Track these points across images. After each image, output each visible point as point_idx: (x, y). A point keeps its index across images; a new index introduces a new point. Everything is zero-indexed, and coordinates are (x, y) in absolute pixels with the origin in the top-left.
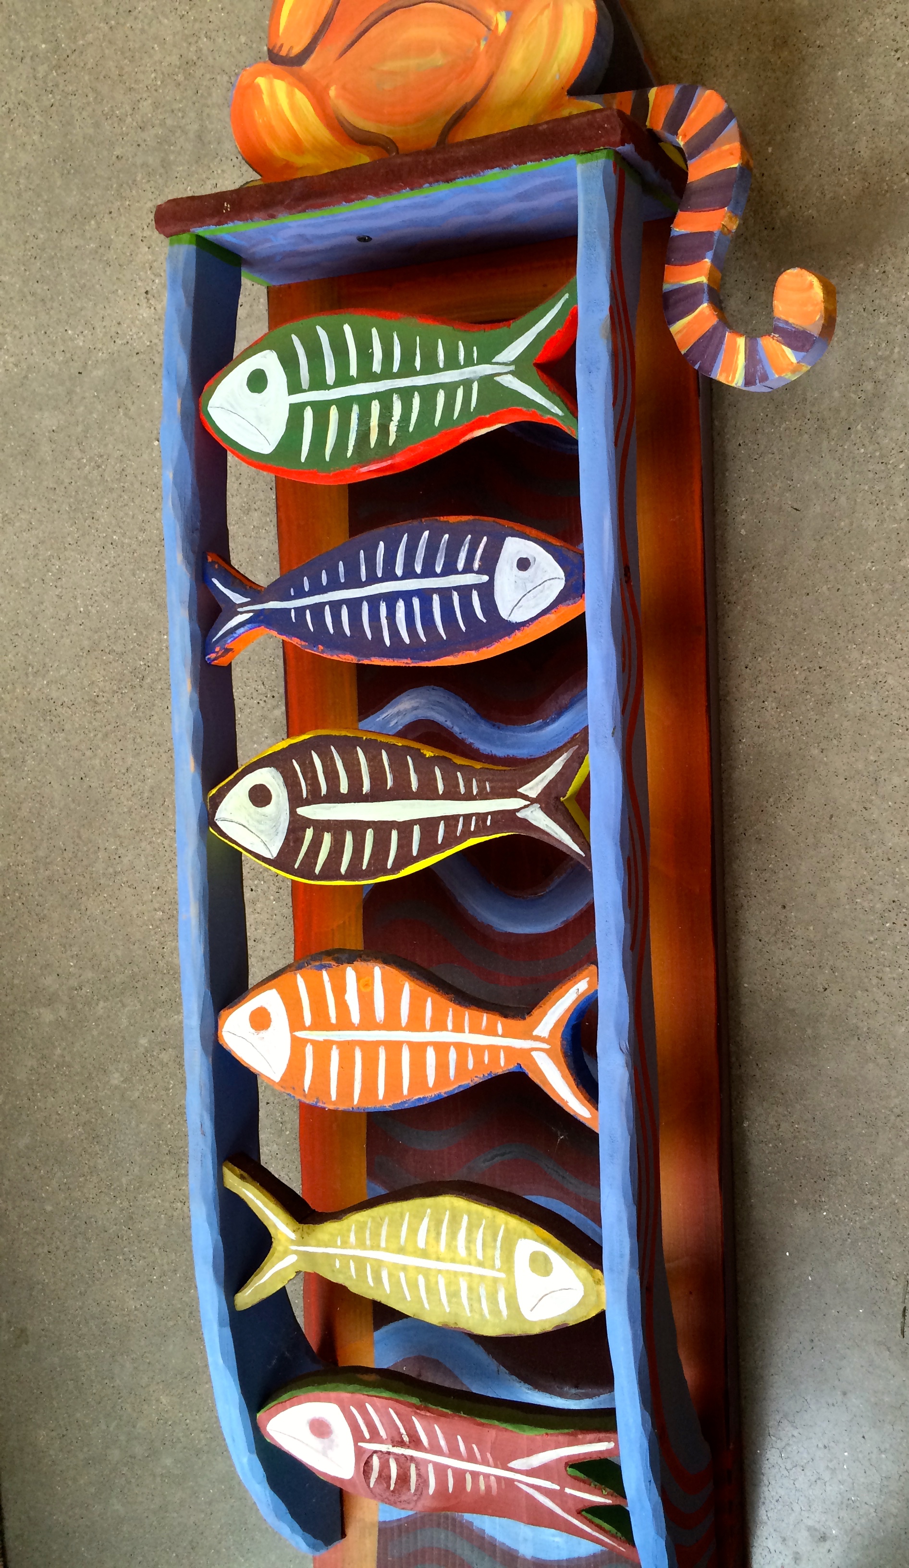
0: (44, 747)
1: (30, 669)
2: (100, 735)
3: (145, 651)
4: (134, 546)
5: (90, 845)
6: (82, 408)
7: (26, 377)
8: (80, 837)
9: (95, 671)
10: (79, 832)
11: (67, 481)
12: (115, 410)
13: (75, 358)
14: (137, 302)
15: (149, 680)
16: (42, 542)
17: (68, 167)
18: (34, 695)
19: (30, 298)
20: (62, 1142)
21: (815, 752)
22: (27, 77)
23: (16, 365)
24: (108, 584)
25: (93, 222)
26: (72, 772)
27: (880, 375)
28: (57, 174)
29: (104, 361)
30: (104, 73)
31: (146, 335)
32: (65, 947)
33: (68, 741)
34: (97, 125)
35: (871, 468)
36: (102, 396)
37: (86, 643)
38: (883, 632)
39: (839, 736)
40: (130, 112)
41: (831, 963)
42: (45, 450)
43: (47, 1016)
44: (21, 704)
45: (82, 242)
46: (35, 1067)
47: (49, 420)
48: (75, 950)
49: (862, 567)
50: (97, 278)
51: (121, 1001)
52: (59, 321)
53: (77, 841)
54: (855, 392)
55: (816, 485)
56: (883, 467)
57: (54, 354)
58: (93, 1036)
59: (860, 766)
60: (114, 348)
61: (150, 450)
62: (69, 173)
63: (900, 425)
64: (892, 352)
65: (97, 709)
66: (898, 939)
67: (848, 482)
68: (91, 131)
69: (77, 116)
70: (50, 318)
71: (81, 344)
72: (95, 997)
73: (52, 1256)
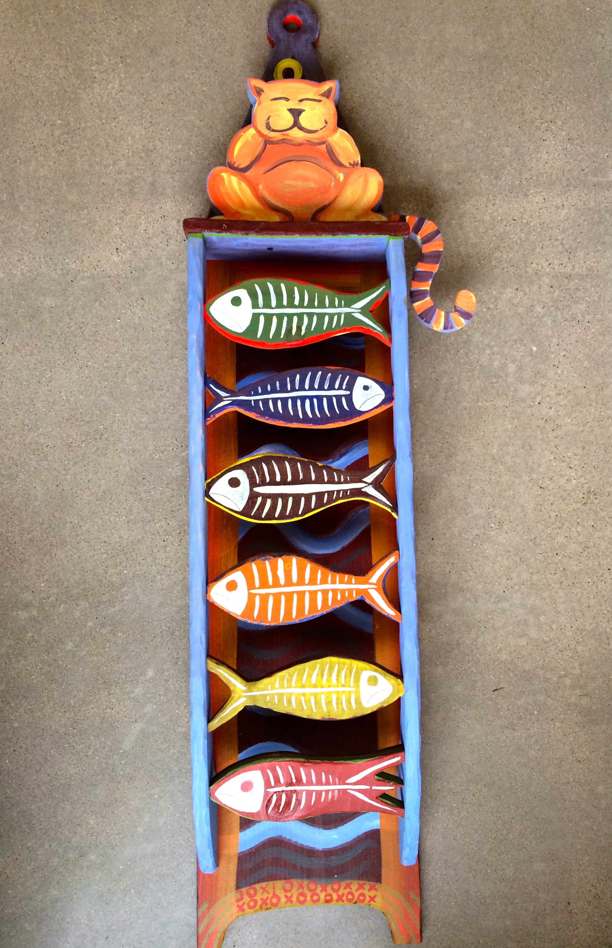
0: (32, 469)
1: (26, 427)
2: (72, 463)
3: (104, 421)
4: (101, 369)
5: (60, 521)
6: (72, 298)
7: (36, 278)
8: (54, 516)
9: (71, 430)
10: (53, 514)
11: (59, 333)
12: (94, 302)
13: (70, 273)
14: (111, 252)
15: (106, 435)
16: (41, 362)
17: (71, 182)
18: (28, 441)
19: (41, 240)
20: (29, 686)
21: (445, 475)
22: (48, 134)
23: (30, 272)
24: (83, 386)
25: (86, 211)
26: (51, 482)
27: (469, 333)
28: (64, 184)
29: (89, 277)
30: (97, 143)
31: (115, 269)
32: (38, 576)
33: (50, 465)
34: (91, 165)
35: (467, 367)
36: (85, 294)
37: (66, 415)
38: (472, 430)
39: (455, 470)
40: (112, 164)
41: (452, 561)
42: (46, 316)
43: (23, 615)
44: (18, 445)
45: (78, 219)
46: (12, 645)
47: (49, 302)
48: (46, 578)
49: (463, 404)
50: (86, 237)
51: (76, 603)
52: (60, 254)
53: (52, 518)
54: (460, 338)
55: (445, 372)
56: (470, 367)
57: (55, 270)
58: (55, 624)
59: (463, 481)
60: (93, 271)
61: (114, 323)
62: (72, 184)
63: (477, 353)
64: (474, 325)
65: (70, 449)
66: (478, 550)
67: (457, 372)
68: (87, 168)
69: (78, 159)
70: (54, 251)
71: (74, 267)
72: (59, 602)
73: (16, 753)
